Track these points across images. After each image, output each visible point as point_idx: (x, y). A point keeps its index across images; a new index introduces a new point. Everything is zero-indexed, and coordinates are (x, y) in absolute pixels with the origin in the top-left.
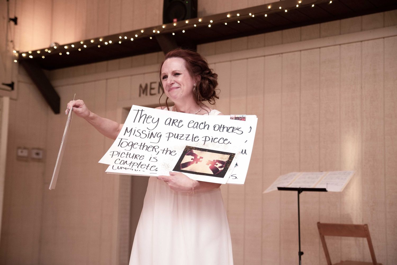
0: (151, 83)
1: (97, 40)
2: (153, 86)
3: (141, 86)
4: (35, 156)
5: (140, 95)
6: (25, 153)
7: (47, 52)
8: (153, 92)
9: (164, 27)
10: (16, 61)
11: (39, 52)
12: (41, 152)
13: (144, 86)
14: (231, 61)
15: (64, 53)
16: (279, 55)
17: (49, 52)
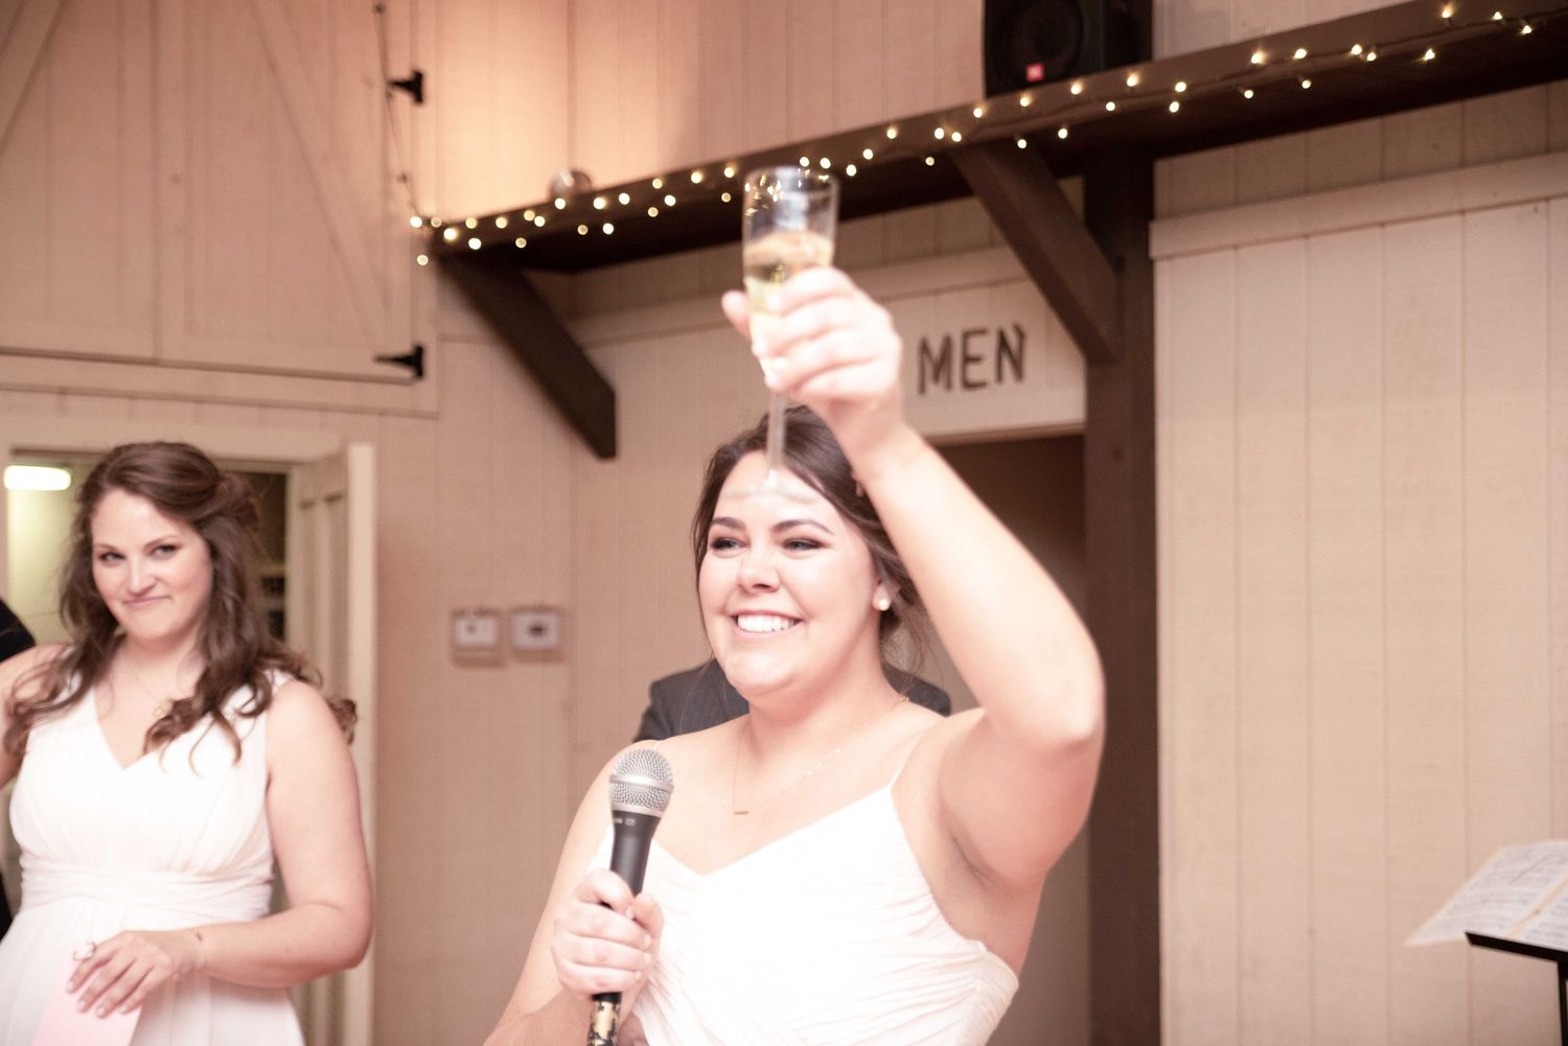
0: (967, 335)
1: (714, 169)
2: (978, 346)
3: (924, 348)
4: (525, 640)
5: (922, 389)
6: (485, 633)
7: (533, 222)
8: (975, 373)
9: (978, 113)
10: (423, 260)
11: (501, 223)
12: (550, 621)
13: (936, 347)
14: (1306, 236)
15: (595, 229)
16: (1530, 207)
17: (540, 222)
